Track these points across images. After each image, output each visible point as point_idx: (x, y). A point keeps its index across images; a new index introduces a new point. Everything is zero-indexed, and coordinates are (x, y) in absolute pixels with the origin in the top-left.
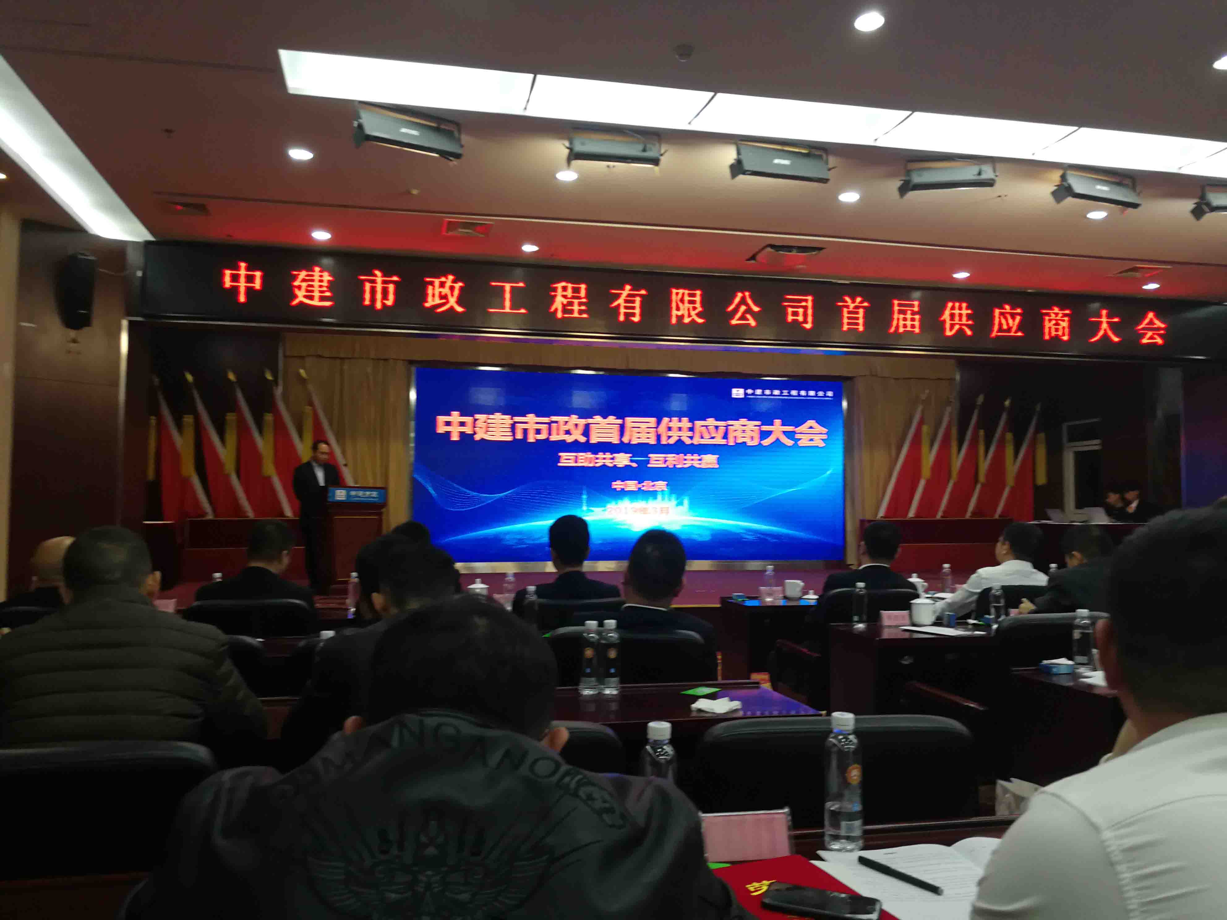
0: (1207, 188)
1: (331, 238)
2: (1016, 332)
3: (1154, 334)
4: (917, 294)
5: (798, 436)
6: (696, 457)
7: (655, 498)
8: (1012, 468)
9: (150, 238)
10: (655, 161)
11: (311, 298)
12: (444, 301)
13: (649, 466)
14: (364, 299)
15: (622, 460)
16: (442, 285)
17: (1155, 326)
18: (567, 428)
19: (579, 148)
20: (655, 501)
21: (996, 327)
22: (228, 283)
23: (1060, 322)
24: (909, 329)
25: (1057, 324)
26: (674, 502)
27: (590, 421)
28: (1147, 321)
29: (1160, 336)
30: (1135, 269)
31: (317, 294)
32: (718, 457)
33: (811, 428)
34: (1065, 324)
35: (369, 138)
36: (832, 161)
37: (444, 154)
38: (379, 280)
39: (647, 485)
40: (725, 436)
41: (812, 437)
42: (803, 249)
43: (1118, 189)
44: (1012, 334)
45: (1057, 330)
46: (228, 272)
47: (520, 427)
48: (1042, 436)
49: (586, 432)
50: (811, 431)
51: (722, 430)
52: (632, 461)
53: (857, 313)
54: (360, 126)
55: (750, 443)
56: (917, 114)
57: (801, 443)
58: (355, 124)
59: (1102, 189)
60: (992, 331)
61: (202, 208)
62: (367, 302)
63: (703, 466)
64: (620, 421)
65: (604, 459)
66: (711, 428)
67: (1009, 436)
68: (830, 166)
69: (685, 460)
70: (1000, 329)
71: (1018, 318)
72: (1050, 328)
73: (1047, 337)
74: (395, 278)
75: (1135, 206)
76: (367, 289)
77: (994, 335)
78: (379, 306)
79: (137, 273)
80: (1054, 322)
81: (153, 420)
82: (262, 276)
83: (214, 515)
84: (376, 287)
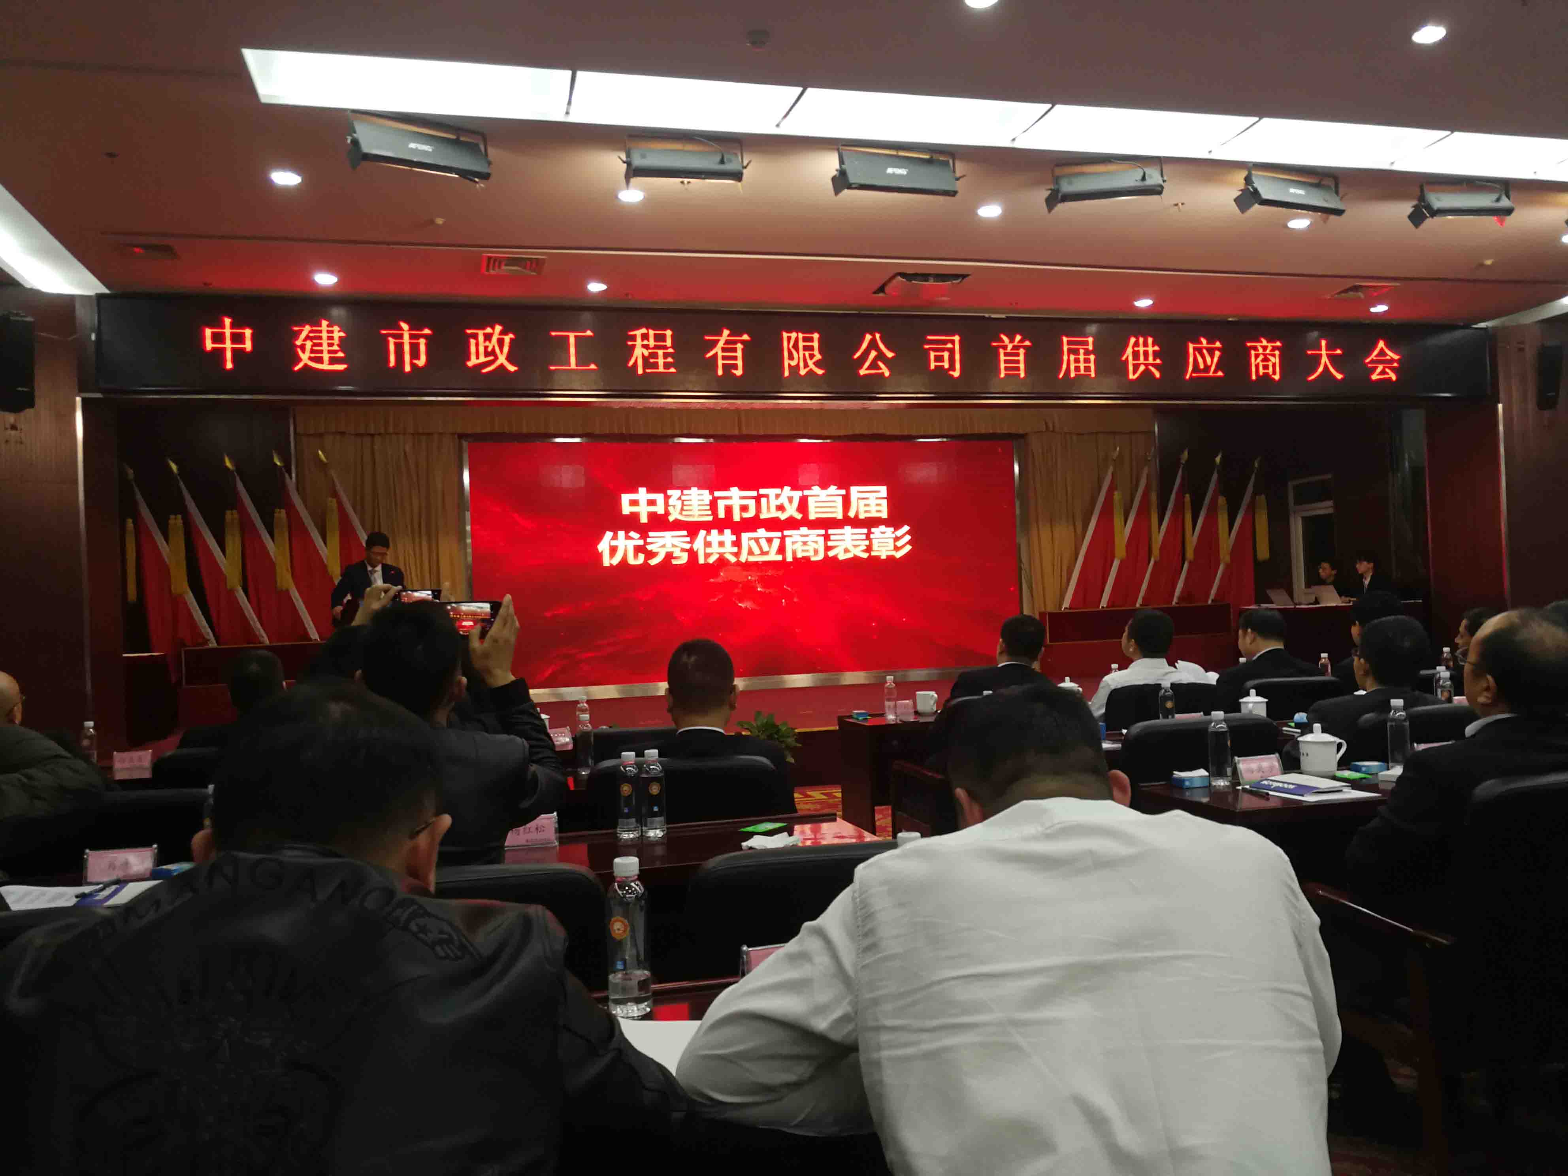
0: (1425, 188)
1: (337, 282)
2: (1215, 371)
3: (1384, 368)
4: (1093, 328)
8: (1227, 541)
9: (105, 290)
10: (737, 176)
11: (320, 360)
12: (492, 358)
14: (388, 361)
16: (488, 337)
17: (1388, 358)
19: (638, 162)
21: (1190, 368)
22: (209, 345)
23: (1270, 357)
24: (1082, 372)
25: (1266, 359)
28: (1376, 352)
29: (1393, 369)
30: (1356, 288)
31: (326, 356)
34: (1276, 360)
35: (367, 157)
36: (960, 168)
37: (464, 174)
38: (406, 335)
42: (942, 277)
43: (1315, 191)
44: (1211, 374)
45: (1266, 367)
46: (208, 332)
48: (1262, 499)
53: (1018, 355)
54: (355, 143)
56: (1058, 107)
58: (349, 139)
59: (1297, 193)
60: (1186, 371)
61: (167, 249)
62: (392, 363)
67: (1222, 501)
68: (958, 174)
70: (1196, 369)
71: (1217, 353)
72: (1257, 366)
73: (1254, 377)
74: (427, 331)
75: (1339, 212)
76: (392, 347)
77: (1188, 377)
78: (408, 368)
79: (90, 336)
80: (1261, 357)
81: (130, 523)
82: (253, 335)
83: (218, 642)
84: (402, 344)
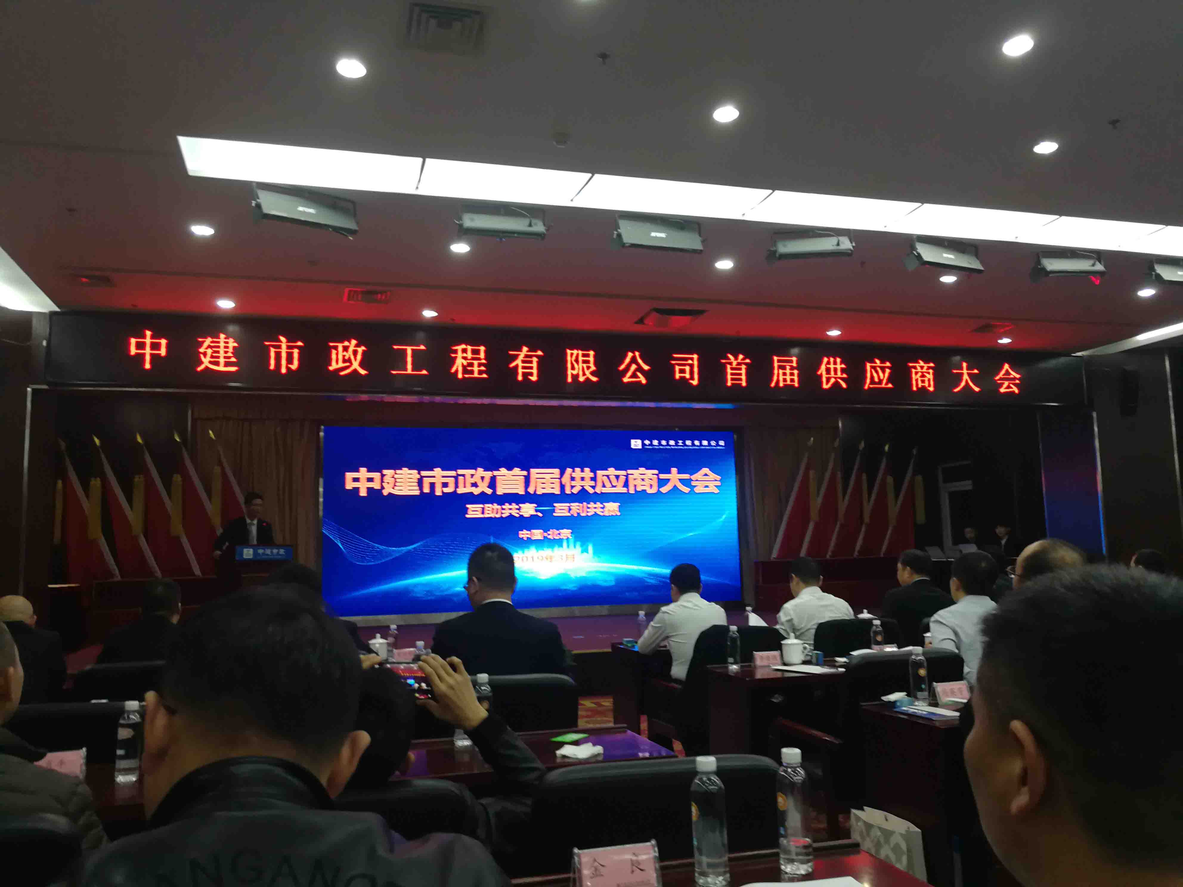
0: (1041, 255)
1: (235, 307)
2: (886, 384)
3: (1009, 383)
4: (795, 351)
5: (693, 483)
6: (599, 505)
7: (561, 546)
8: (894, 509)
9: (57, 309)
11: (217, 364)
12: (348, 364)
13: (555, 514)
14: (269, 364)
15: (528, 510)
16: (346, 349)
17: (1012, 376)
18: (473, 481)
19: (468, 224)
20: (561, 548)
21: (868, 381)
22: (133, 351)
23: (925, 374)
24: (789, 382)
25: (923, 376)
26: (579, 548)
27: (496, 473)
28: (1003, 372)
29: (1016, 385)
30: (994, 326)
31: (222, 360)
32: (619, 506)
33: (706, 475)
34: (930, 376)
35: (267, 217)
37: (338, 230)
38: (284, 346)
39: (553, 534)
40: (626, 484)
41: (707, 483)
42: (685, 313)
43: (962, 256)
44: (883, 386)
45: (923, 381)
46: (133, 341)
47: (426, 482)
48: (919, 477)
49: (493, 484)
50: (706, 478)
51: (622, 479)
52: (536, 511)
53: (740, 369)
54: (259, 206)
55: (649, 491)
56: (777, 192)
57: (697, 490)
58: (254, 203)
59: (947, 258)
60: (865, 383)
61: (106, 280)
62: (272, 367)
63: (606, 514)
64: (525, 473)
65: (509, 510)
66: (613, 478)
67: (890, 479)
68: (703, 238)
69: (589, 508)
70: (872, 381)
71: (888, 371)
72: (917, 380)
73: (915, 389)
74: (300, 344)
75: (979, 272)
76: (272, 355)
77: (866, 387)
78: (284, 370)
79: (42, 342)
80: (920, 374)
81: (60, 483)
82: (167, 344)
83: (122, 577)
84: (280, 352)
